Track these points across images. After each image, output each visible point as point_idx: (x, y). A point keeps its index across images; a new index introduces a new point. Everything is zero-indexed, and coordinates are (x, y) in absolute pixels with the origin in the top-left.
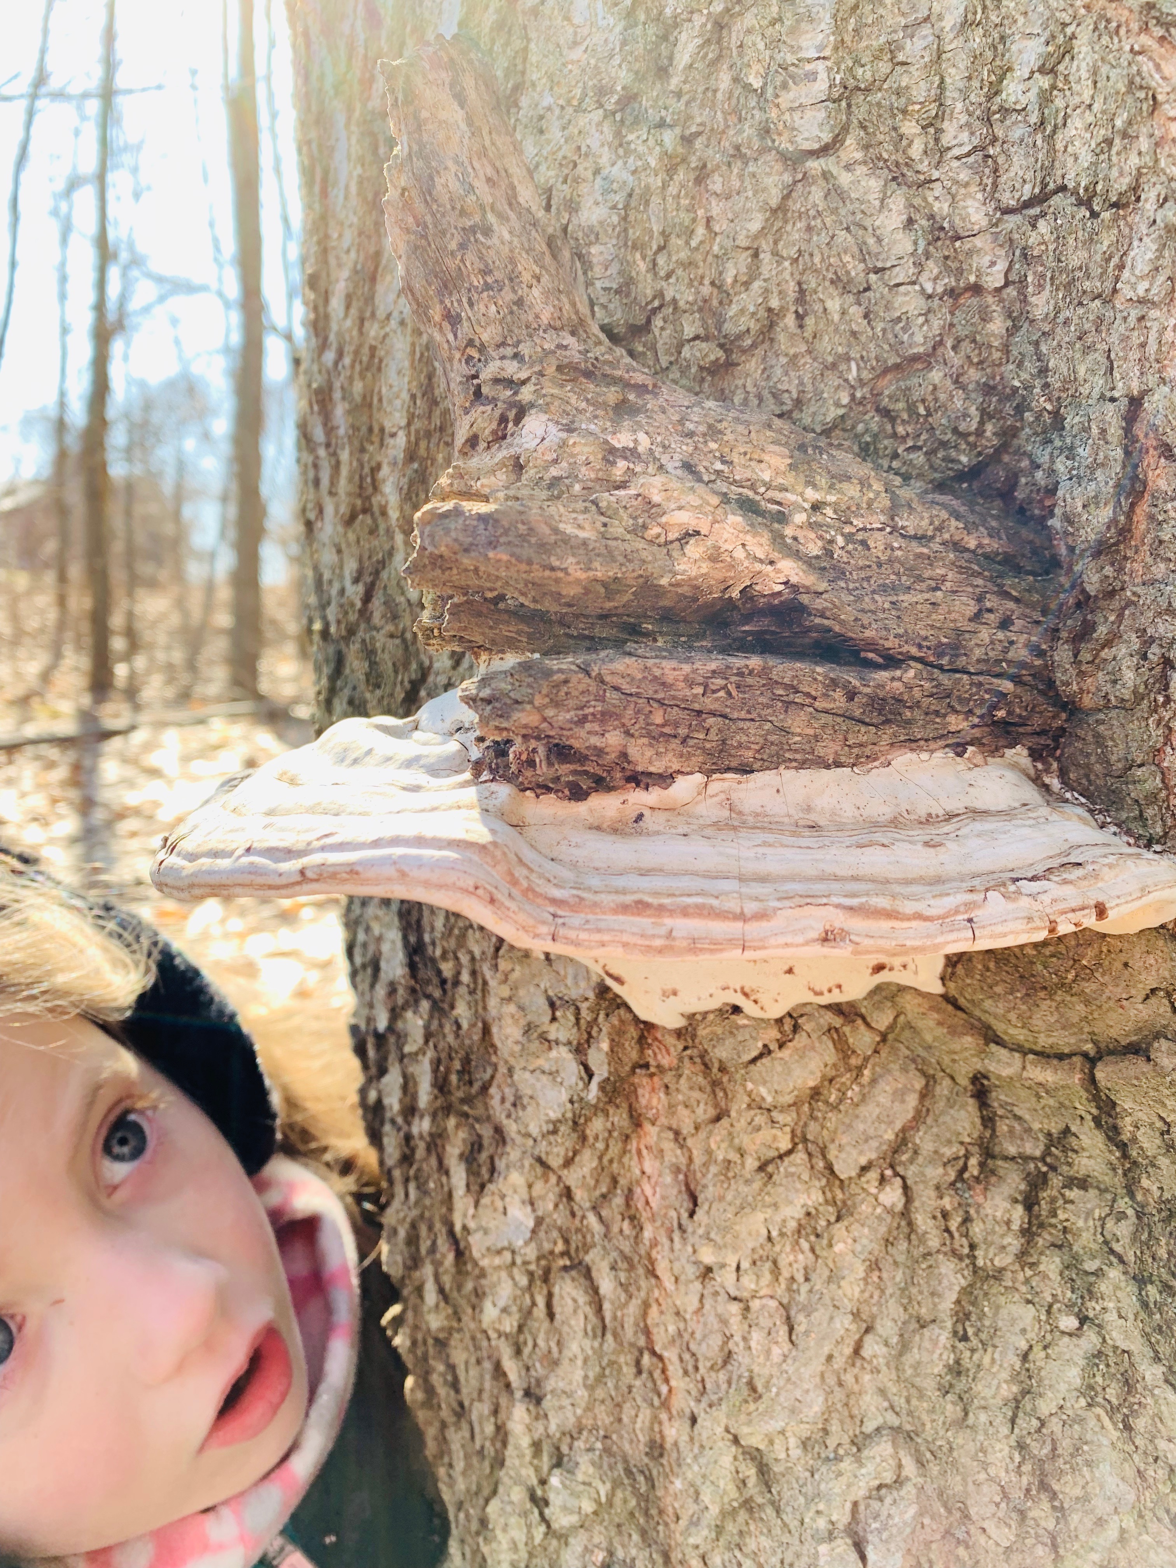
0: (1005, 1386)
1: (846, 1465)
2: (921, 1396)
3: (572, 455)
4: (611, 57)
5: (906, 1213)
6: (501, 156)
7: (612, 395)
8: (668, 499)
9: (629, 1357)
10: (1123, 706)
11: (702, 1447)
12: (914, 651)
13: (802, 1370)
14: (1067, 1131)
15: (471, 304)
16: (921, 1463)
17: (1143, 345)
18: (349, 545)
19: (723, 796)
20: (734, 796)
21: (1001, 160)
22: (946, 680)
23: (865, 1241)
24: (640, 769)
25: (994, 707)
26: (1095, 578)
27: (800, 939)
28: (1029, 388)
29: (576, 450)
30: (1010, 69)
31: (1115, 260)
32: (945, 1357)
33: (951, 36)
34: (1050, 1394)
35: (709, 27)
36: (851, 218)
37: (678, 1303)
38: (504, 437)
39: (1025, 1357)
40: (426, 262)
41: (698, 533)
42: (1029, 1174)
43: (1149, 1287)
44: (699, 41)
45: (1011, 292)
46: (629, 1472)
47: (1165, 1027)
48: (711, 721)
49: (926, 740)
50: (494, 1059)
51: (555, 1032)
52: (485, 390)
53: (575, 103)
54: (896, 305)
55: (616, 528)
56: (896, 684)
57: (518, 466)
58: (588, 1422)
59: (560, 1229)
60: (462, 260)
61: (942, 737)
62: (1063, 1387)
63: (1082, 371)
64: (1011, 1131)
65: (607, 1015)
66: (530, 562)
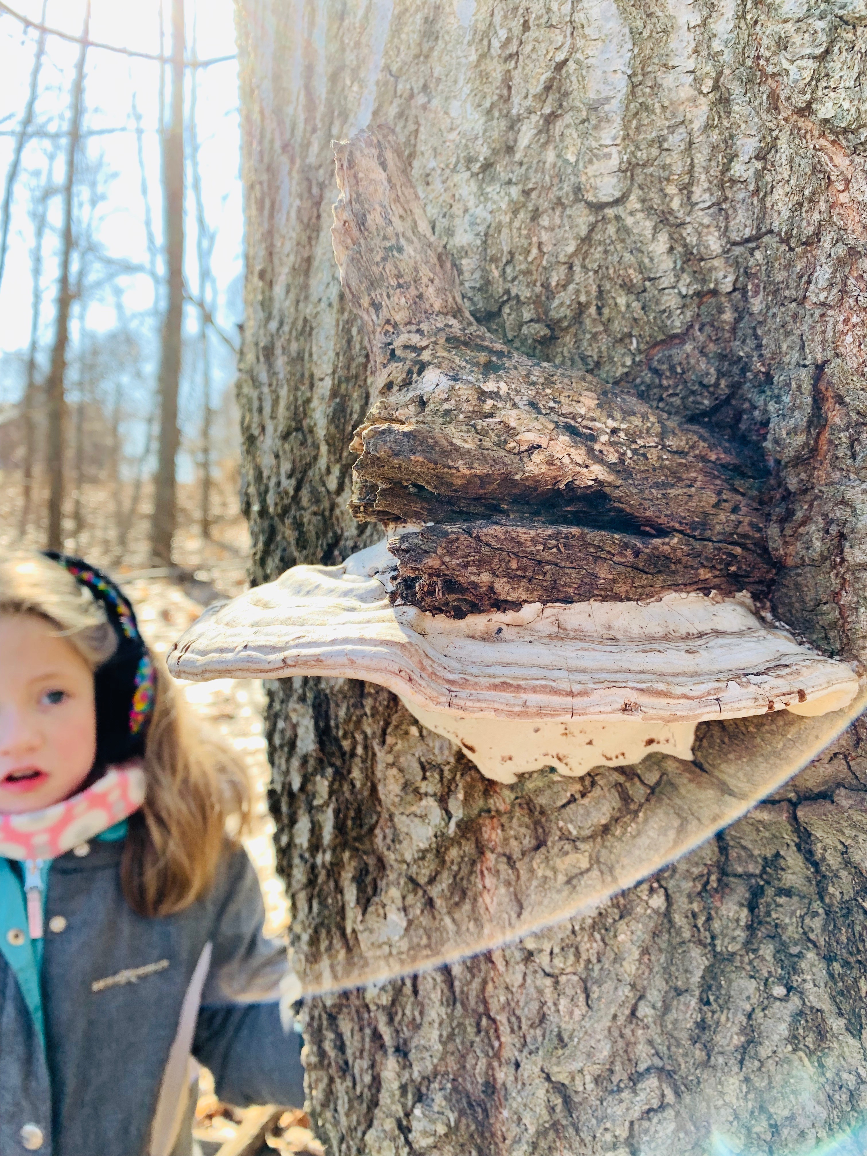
0: (736, 1037)
1: (626, 1095)
2: (678, 1045)
3: (459, 396)
4: (476, 138)
5: (667, 914)
6: (408, 202)
7: (482, 357)
8: (521, 425)
9: (472, 1020)
10: (813, 564)
11: (524, 1084)
12: (677, 526)
13: (596, 1025)
14: (777, 855)
15: (389, 297)
16: (678, 1094)
17: (824, 332)
18: (285, 452)
19: (553, 618)
20: (561, 618)
21: (730, 212)
22: (698, 545)
23: (639, 933)
24: (501, 598)
25: (730, 564)
26: (795, 481)
27: (609, 709)
28: (749, 357)
29: (460, 393)
30: (736, 156)
31: (805, 278)
32: (694, 1016)
33: (698, 134)
34: (767, 1043)
35: (541, 122)
36: (633, 246)
37: (507, 980)
38: (410, 383)
39: (749, 1016)
40: (359, 269)
41: (540, 447)
42: (751, 887)
43: (835, 964)
44: (534, 131)
45: (737, 295)
46: (470, 1105)
47: (843, 779)
48: (548, 567)
49: (685, 585)
50: (379, 809)
51: (424, 787)
52: (398, 352)
53: (451, 166)
54: (663, 301)
55: (487, 443)
56: (666, 547)
57: (422, 403)
58: (442, 1069)
59: (425, 929)
60: (384, 268)
61: (695, 583)
62: (776, 1038)
63: (784, 347)
64: (739, 857)
65: (462, 775)
66: (436, 463)
